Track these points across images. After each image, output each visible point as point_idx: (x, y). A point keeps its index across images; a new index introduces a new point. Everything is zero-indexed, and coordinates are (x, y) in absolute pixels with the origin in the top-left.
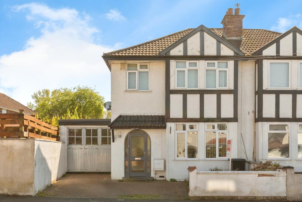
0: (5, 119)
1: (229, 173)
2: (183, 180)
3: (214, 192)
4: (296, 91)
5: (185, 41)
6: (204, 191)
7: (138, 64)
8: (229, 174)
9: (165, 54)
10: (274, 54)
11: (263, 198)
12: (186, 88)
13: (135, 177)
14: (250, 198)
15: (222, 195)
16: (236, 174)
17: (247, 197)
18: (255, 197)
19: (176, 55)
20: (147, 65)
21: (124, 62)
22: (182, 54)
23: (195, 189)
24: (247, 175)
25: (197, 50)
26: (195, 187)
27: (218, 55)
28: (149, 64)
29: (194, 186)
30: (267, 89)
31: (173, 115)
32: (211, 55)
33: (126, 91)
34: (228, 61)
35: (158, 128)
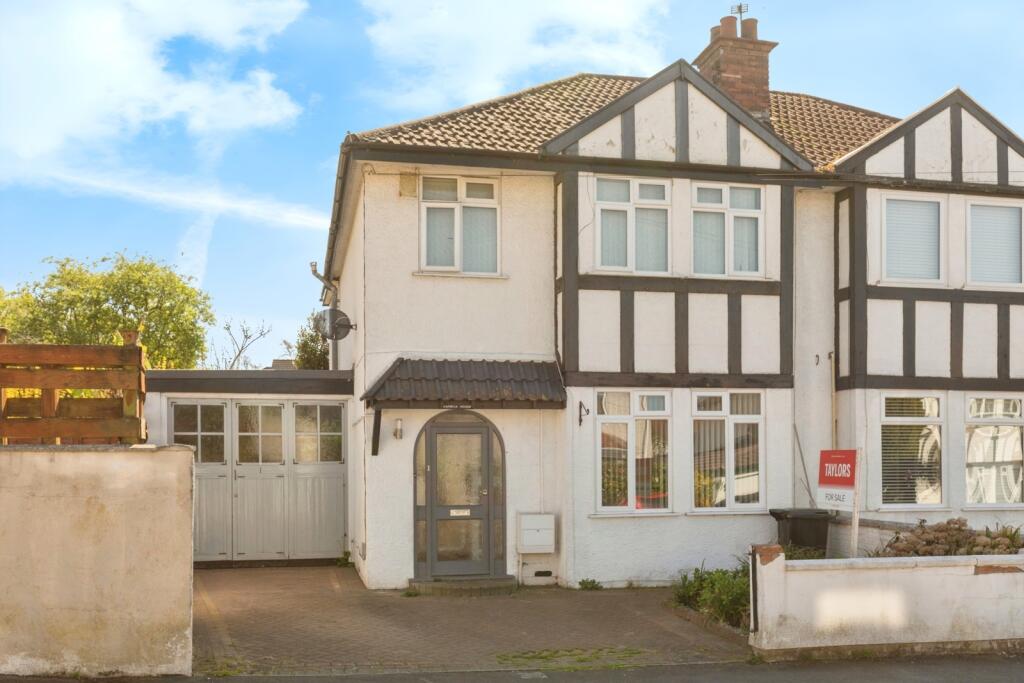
0: (57, 367)
1: (889, 565)
2: (623, 585)
3: (842, 631)
4: (961, 291)
5: (629, 108)
6: (809, 630)
7: (458, 181)
8: (887, 568)
9: (564, 151)
10: (898, 171)
11: (989, 646)
12: (631, 270)
13: (451, 578)
14: (949, 646)
15: (865, 641)
16: (908, 568)
17: (941, 646)
18: (967, 644)
19: (598, 156)
20: (492, 185)
21: (413, 171)
22: (616, 153)
23: (780, 624)
24: (942, 571)
25: (666, 144)
26: (781, 616)
27: (733, 164)
28: (497, 181)
29: (777, 615)
30: (879, 282)
31: (587, 362)
32: (709, 162)
33: (419, 274)
34: (762, 187)
35: (540, 404)
